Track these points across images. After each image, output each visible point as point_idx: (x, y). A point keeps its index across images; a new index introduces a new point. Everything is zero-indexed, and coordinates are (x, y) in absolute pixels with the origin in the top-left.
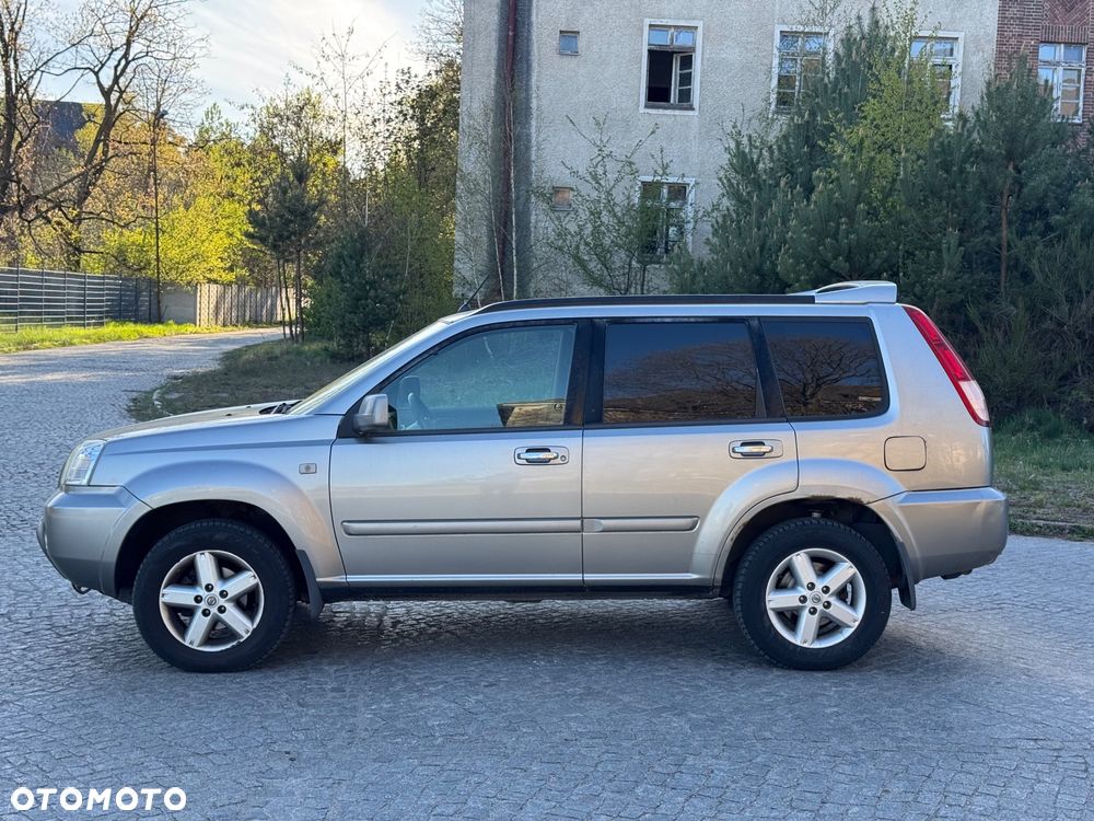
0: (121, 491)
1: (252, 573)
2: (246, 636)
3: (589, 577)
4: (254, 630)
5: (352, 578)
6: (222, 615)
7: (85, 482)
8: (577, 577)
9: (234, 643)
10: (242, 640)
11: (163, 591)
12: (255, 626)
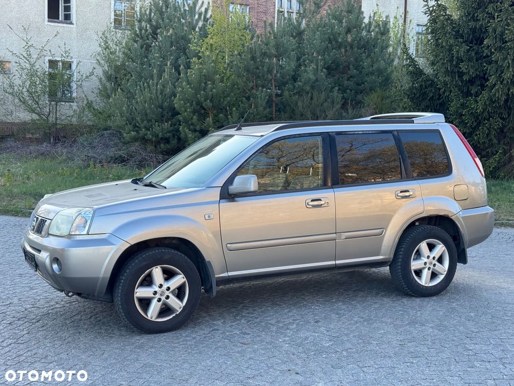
0: (109, 236)
1: (182, 276)
2: (180, 311)
3: (338, 262)
4: (184, 307)
5: (231, 274)
6: (167, 301)
7: (85, 232)
8: (333, 262)
9: (174, 315)
10: (178, 313)
11: (136, 291)
12: (184, 304)
